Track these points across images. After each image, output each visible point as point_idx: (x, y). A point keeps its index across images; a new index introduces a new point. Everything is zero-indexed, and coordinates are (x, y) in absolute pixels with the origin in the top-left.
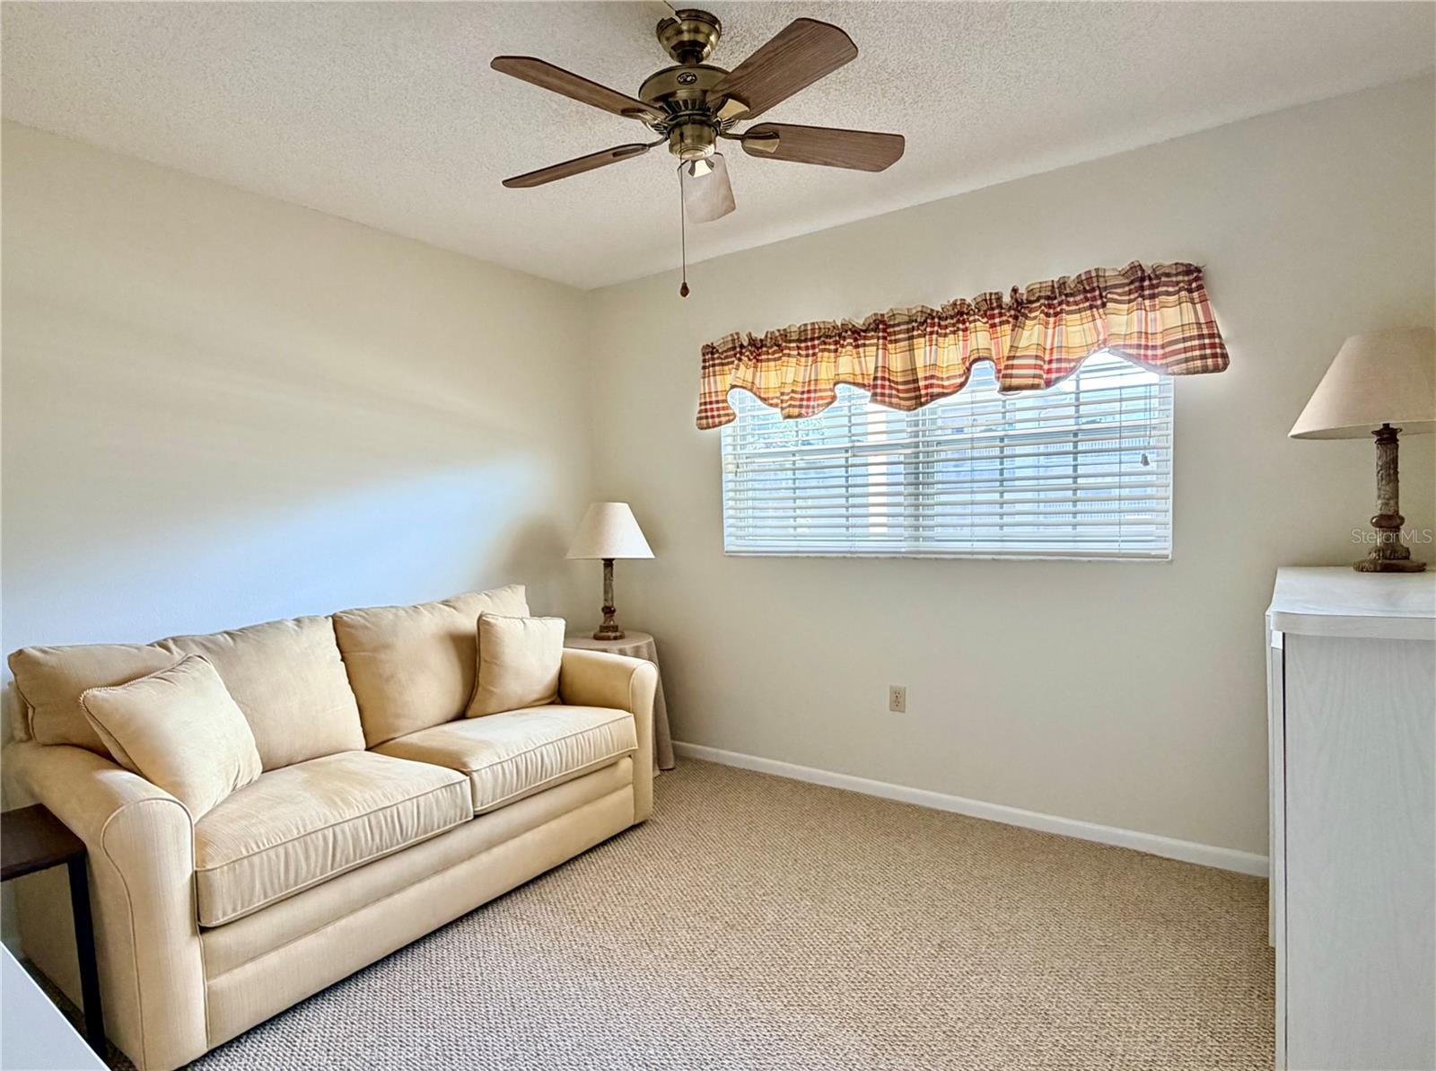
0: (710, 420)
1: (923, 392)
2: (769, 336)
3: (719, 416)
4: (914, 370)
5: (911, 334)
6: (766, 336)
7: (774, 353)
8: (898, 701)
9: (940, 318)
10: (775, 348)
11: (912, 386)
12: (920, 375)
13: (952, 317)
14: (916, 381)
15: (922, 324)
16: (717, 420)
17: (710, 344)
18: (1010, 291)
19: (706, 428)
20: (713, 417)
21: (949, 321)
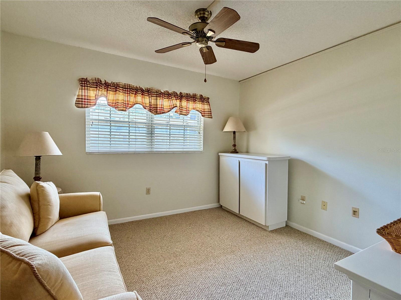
0: (83, 105)
1: (158, 111)
2: (112, 83)
3: (87, 104)
4: (157, 105)
5: (157, 96)
6: (111, 83)
7: (113, 89)
8: (148, 191)
9: (164, 94)
10: (114, 88)
11: (156, 109)
12: (158, 106)
13: (167, 95)
14: (157, 108)
15: (160, 94)
16: (86, 106)
17: (85, 78)
18: (180, 92)
19: (81, 108)
20: (85, 104)
21: (166, 95)
